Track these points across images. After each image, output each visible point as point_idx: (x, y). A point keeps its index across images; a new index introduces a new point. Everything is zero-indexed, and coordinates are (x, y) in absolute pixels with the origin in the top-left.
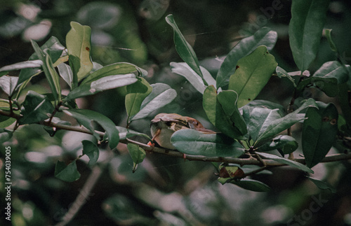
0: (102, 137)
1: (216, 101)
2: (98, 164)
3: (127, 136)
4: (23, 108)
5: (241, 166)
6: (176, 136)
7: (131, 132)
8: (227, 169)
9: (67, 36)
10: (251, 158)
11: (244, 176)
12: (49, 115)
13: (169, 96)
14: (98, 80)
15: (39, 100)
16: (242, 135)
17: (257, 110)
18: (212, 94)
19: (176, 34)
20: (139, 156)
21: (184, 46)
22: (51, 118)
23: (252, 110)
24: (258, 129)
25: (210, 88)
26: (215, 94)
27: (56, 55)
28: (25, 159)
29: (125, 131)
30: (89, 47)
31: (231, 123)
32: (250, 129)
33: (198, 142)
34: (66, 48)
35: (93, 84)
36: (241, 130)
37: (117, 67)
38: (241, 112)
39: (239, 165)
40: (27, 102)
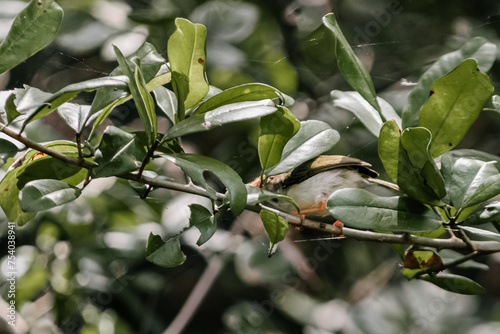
0: (220, 201)
1: (398, 144)
2: (218, 253)
3: (260, 198)
4: (98, 152)
5: (438, 251)
6: (336, 198)
7: (266, 193)
8: (417, 254)
9: (169, 41)
10: (454, 239)
11: (442, 267)
12: (137, 163)
13: (327, 140)
14: (216, 110)
15: (124, 141)
16: (439, 199)
17: (463, 163)
18: (393, 133)
19: (339, 43)
20: (278, 231)
21: (352, 63)
22: (141, 169)
23: (454, 162)
24: (464, 191)
25: (388, 125)
26: (397, 135)
27: (151, 71)
28: (104, 244)
29: (257, 192)
30: (203, 58)
31: (422, 179)
32: (451, 191)
33: (369, 208)
34: (167, 61)
35: (208, 116)
36: (436, 191)
37: (247, 91)
38: (438, 166)
39: (434, 250)
40: (104, 144)
